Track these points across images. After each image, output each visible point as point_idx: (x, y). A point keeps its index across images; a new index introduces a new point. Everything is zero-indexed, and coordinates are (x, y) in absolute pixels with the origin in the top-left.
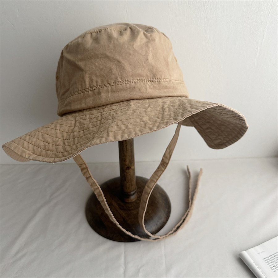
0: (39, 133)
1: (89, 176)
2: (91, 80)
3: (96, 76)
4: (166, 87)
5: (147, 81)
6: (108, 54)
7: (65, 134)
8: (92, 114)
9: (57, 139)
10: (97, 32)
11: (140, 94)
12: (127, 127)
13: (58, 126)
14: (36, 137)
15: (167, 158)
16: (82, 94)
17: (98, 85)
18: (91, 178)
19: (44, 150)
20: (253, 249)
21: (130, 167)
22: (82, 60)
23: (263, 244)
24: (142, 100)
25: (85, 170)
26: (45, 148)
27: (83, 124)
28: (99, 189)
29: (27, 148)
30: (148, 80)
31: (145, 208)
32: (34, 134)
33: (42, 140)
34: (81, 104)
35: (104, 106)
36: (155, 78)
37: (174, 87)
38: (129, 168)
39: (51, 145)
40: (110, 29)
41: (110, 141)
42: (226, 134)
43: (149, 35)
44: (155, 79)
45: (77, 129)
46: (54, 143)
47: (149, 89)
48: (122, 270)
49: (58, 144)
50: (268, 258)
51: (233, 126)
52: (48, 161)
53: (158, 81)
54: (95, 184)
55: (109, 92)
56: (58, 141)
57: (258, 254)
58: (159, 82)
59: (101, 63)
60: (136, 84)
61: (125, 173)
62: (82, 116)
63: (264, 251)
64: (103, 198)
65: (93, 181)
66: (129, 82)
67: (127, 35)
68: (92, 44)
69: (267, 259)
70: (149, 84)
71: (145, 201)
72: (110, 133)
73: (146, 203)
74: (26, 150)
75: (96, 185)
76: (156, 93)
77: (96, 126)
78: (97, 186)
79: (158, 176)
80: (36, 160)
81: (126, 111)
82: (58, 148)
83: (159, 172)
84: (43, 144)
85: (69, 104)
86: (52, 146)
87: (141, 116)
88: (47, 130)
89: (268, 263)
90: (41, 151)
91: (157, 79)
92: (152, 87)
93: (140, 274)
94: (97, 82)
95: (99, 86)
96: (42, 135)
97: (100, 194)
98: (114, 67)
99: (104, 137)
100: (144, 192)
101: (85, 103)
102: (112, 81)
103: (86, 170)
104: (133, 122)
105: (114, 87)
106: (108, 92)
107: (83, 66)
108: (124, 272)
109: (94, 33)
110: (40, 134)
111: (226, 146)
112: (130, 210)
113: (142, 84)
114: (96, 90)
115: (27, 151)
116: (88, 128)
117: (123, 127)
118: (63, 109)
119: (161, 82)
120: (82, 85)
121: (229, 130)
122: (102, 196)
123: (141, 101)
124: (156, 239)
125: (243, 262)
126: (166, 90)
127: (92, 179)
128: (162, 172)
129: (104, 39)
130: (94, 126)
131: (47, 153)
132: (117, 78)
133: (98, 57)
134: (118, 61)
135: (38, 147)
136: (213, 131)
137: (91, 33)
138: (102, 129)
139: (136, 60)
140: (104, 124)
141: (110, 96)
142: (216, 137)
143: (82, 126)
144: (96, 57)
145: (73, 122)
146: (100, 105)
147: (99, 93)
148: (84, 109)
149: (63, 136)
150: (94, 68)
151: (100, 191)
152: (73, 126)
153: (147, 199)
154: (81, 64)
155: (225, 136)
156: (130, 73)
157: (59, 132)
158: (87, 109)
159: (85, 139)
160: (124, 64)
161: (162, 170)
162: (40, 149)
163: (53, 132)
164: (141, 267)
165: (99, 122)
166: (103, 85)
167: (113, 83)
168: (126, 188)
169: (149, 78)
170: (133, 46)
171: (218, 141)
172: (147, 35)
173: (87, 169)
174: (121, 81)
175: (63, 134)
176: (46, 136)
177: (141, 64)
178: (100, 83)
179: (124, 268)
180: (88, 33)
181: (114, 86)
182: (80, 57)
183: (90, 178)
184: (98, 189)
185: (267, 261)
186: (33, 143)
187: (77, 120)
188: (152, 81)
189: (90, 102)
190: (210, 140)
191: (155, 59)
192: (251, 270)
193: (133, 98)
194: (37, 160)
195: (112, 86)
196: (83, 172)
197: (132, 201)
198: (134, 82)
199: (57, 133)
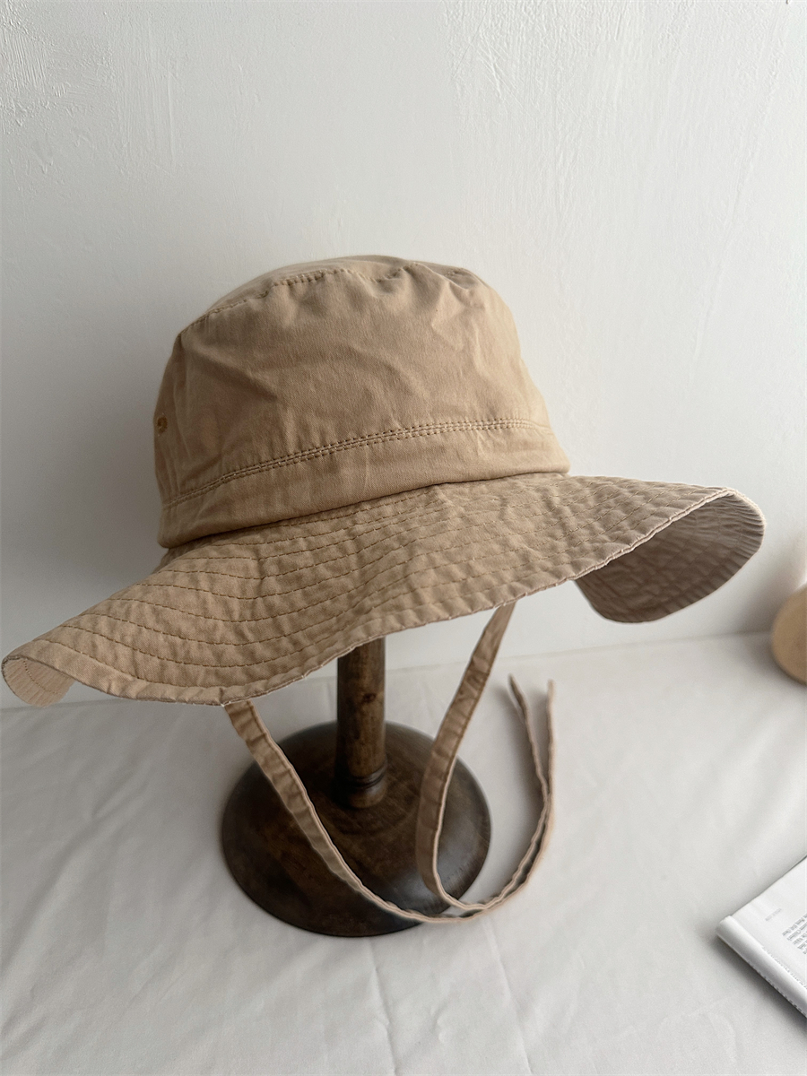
0: (139, 606)
1: (259, 734)
2: (304, 428)
3: (320, 413)
4: (526, 445)
5: (475, 428)
6: (356, 347)
7: (235, 605)
8: (314, 533)
9: (211, 622)
10: (310, 280)
11: (459, 467)
12: (469, 570)
13: (202, 578)
14: (132, 618)
15: (484, 658)
16: (273, 471)
17: (328, 442)
18: (266, 741)
19: (173, 663)
20: (748, 906)
21: (375, 695)
22: (269, 365)
23: (771, 889)
24: (468, 485)
25: (245, 719)
26: (175, 654)
27: (295, 567)
28: (291, 776)
29: (110, 658)
30: (476, 424)
31: (437, 823)
32: (123, 611)
33: (158, 627)
34: (268, 503)
35: (347, 506)
36: (494, 418)
37: (542, 444)
38: (372, 698)
39: (194, 644)
40: (349, 271)
41: (435, 619)
42: (673, 578)
43: (466, 292)
44: (494, 423)
45: (272, 583)
46: (202, 637)
47: (485, 453)
48: (380, 1030)
49: (218, 636)
50: (795, 930)
51: (699, 552)
52: (202, 697)
53: (505, 426)
54: (277, 761)
55: (363, 464)
56: (215, 627)
57: (767, 920)
58: (507, 431)
59: (335, 376)
60: (446, 438)
61: (358, 716)
62: (279, 543)
63: (780, 910)
64: (305, 803)
65: (273, 749)
66: (425, 432)
67: (405, 291)
68: (298, 316)
69: (793, 932)
70: (481, 436)
71: (437, 800)
72: (420, 591)
73: (440, 805)
74: (108, 667)
75: (282, 763)
76: (503, 463)
77: (346, 571)
78: (285, 767)
79: (463, 715)
80: (155, 699)
81: (438, 519)
82: (223, 652)
83: (465, 703)
84: (165, 641)
85: (226, 504)
86: (200, 647)
87: (497, 535)
88: (167, 595)
89: (801, 944)
90: (163, 667)
91: (500, 422)
92: (489, 444)
93: (441, 1037)
94: (323, 434)
95: (330, 447)
96: (155, 611)
97: (295, 790)
98: (377, 388)
99: (406, 606)
100: (428, 770)
101: (285, 500)
102: (374, 431)
103: (249, 716)
104: (483, 554)
105: (380, 447)
106: (360, 462)
107: (273, 386)
108: (391, 1037)
109: (300, 284)
110: (147, 608)
111: (668, 613)
112: (373, 833)
113: (463, 436)
114: (321, 458)
115: (111, 669)
116: (318, 581)
117: (458, 573)
118: (198, 522)
119: (512, 430)
120: (271, 445)
121: (684, 565)
122: (302, 797)
123: (466, 488)
124: (468, 915)
125: (730, 952)
126: (524, 454)
127: (270, 745)
128: (472, 702)
129: (337, 301)
130: (338, 571)
131: (185, 674)
132: (387, 421)
133: (323, 356)
134: (390, 369)
135: (150, 651)
136: (628, 570)
137: (290, 284)
138: (382, 580)
139: (440, 364)
140: (382, 564)
141: (368, 474)
142: (635, 586)
143: (291, 576)
144: (319, 356)
145: (253, 564)
146: (335, 506)
147: (333, 468)
148: (281, 518)
149: (229, 612)
150: (313, 389)
151: (294, 781)
152: (256, 575)
153: (442, 791)
154: (268, 379)
155: (666, 585)
156: (425, 403)
157: (210, 597)
158: (290, 519)
159: (323, 617)
160: (407, 379)
161: (472, 696)
162: (155, 659)
163: (191, 598)
164: (438, 1013)
165: (353, 559)
166: (343, 442)
167: (375, 436)
168: (359, 763)
169: (478, 418)
170: (428, 323)
171: (643, 599)
172: (461, 291)
173: (253, 714)
174: (399, 427)
175: (225, 604)
176: (170, 614)
177: (456, 376)
178: (332, 437)
179: (388, 1023)
180: (279, 283)
181: (381, 444)
182: (259, 356)
183: (263, 740)
184: (288, 776)
185: (795, 939)
186: (129, 640)
187: (263, 554)
188: (487, 427)
189: (304, 498)
190: (614, 596)
191: (490, 364)
192: (758, 971)
193: (440, 480)
194: (159, 697)
195: (374, 445)
196: (238, 724)
197: (375, 803)
198: (438, 431)
199: (205, 602)
